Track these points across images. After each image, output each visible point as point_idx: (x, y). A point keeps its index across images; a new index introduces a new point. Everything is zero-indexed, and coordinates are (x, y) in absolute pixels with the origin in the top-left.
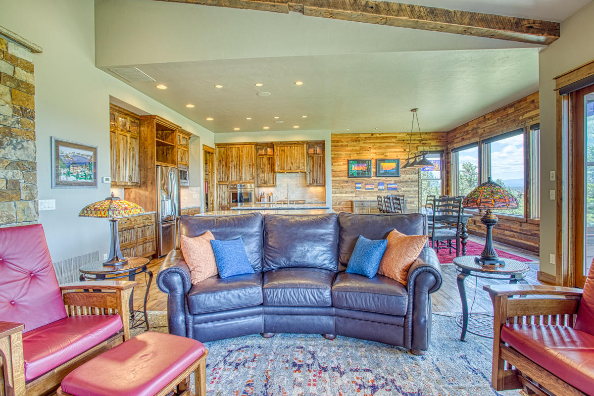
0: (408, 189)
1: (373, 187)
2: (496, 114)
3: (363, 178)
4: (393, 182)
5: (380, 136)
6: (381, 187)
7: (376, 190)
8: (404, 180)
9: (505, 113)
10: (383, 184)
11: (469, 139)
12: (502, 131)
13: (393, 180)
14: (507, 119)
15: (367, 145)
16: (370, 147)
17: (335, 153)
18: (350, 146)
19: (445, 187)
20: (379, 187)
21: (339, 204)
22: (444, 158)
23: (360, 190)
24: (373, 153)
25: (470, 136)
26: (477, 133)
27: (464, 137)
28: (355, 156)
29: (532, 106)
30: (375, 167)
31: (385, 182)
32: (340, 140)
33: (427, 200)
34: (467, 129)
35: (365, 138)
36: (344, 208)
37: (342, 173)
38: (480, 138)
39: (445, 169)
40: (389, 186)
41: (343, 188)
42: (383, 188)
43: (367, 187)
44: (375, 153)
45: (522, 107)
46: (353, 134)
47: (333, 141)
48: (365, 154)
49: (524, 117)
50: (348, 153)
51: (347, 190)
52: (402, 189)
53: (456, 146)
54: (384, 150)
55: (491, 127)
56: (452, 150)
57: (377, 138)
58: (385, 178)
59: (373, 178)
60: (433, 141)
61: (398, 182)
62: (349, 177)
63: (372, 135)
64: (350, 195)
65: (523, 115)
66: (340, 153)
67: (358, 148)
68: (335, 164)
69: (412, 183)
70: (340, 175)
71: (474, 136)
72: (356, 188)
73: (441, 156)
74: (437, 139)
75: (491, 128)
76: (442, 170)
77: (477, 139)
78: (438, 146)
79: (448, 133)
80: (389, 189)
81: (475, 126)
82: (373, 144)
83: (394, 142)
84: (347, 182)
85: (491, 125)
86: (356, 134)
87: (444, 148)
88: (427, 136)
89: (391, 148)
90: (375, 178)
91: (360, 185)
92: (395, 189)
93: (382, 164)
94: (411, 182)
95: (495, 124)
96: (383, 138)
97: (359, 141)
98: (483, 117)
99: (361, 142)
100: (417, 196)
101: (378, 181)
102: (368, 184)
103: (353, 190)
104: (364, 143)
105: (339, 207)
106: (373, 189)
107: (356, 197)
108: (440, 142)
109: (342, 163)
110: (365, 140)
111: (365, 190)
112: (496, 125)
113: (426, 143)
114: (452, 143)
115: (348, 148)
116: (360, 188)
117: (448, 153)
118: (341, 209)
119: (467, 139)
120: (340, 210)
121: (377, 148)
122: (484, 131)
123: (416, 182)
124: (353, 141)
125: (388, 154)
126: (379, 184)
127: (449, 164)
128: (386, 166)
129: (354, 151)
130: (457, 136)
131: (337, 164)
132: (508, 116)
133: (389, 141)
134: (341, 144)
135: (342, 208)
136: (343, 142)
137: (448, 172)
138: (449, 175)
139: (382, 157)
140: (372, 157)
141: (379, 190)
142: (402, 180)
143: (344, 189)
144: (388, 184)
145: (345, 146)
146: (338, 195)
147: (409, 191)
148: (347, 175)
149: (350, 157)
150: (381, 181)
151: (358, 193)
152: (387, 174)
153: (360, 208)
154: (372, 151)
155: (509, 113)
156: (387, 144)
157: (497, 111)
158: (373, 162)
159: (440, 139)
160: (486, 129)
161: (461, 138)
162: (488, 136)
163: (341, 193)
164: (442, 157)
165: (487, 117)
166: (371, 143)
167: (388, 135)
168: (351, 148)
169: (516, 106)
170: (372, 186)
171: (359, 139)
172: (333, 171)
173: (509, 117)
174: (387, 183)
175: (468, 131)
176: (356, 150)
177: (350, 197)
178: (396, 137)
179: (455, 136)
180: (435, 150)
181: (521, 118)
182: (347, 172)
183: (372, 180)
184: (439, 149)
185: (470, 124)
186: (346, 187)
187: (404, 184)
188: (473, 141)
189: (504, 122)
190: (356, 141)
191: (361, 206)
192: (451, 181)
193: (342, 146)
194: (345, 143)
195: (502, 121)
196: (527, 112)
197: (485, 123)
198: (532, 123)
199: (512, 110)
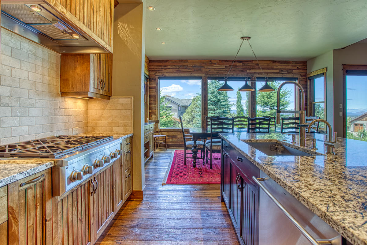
2: (224, 62)
9: (234, 64)
12: (232, 75)
25: (190, 71)
26: (200, 70)
29: (257, 67)
34: (185, 64)
38: (205, 75)
45: (249, 65)
49: (250, 71)
53: (166, 75)
65: (250, 70)
71: (196, 71)
75: (219, 71)
81: (198, 64)
95: (222, 69)
98: (209, 61)
112: (224, 69)
114: (158, 71)
119: (185, 72)
122: (210, 71)
155: (237, 65)
157: (226, 61)
160: (212, 70)
161: (174, 70)
162: (217, 75)
165: (213, 62)
169: (244, 63)
173: (237, 68)
175: (187, 66)
179: (165, 66)
181: (248, 71)
185: (188, 61)
188: (195, 75)
196: (253, 69)
197: (212, 65)
198: (258, 76)
199: (241, 64)
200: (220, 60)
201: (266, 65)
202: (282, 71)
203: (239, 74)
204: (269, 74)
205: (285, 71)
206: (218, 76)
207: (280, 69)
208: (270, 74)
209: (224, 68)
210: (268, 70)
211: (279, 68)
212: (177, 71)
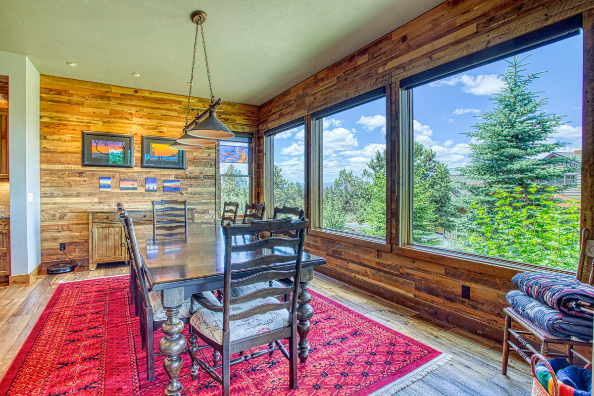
0: (199, 189)
1: (136, 186)
2: (336, 69)
3: (115, 169)
4: (172, 178)
5: (151, 96)
6: (152, 186)
7: (141, 190)
8: (192, 175)
9: (352, 65)
10: (154, 180)
11: (292, 113)
12: (347, 95)
13: (172, 174)
14: (354, 75)
15: (126, 109)
16: (131, 114)
17: (54, 114)
18: (90, 106)
19: (255, 187)
20: (147, 186)
21: (61, 218)
22: (254, 144)
23: (110, 190)
24: (138, 124)
25: (292, 109)
26: (303, 103)
27: (283, 111)
28: (97, 127)
29: (403, 46)
30: (140, 149)
31: (159, 177)
32: (65, 92)
33: (225, 211)
34: (287, 98)
35: (122, 95)
36: (73, 224)
37: (69, 158)
38: (309, 111)
39: (255, 162)
40: (166, 184)
41: (70, 186)
42: (155, 188)
43: (123, 185)
44: (141, 125)
45: (383, 51)
46: (96, 84)
47: (43, 90)
48: (121, 125)
49: (387, 67)
50: (85, 119)
51: (80, 190)
52: (189, 189)
53: (271, 126)
54: (159, 121)
55: (327, 91)
56: (265, 133)
57: (145, 99)
58: (158, 170)
59: (135, 169)
60: (239, 117)
61: (182, 178)
62: (84, 165)
63: (136, 92)
64: (88, 200)
65: (386, 64)
66: (65, 116)
67: (106, 112)
68: (53, 137)
69: (205, 180)
70: (63, 159)
71: (299, 107)
72: (100, 187)
73: (250, 142)
74: (244, 114)
75: (327, 93)
76: (250, 163)
77: (303, 113)
78: (246, 125)
79: (260, 108)
80: (165, 189)
81: (301, 92)
82: (138, 109)
83: (176, 111)
84: (81, 174)
85: (326, 89)
86: (103, 85)
87: (254, 130)
88: (229, 108)
89: (171, 120)
90: (140, 169)
91: (108, 182)
92: (177, 189)
93: (153, 145)
94: (205, 178)
95: (333, 86)
96: (157, 100)
97: (109, 99)
98: (314, 77)
99: (113, 103)
100: (214, 201)
101: (145, 176)
102: (125, 180)
103: (92, 190)
104: (118, 104)
105: (61, 223)
106: (136, 189)
107: (100, 203)
108: (250, 120)
109: (68, 137)
110: (121, 99)
111: (119, 191)
112: (335, 87)
113: (228, 119)
114: (265, 122)
115: (81, 109)
116: (109, 186)
117: (260, 138)
118: (65, 227)
119: (287, 114)
120: (63, 230)
121: (144, 116)
122: (315, 99)
123: (212, 178)
124: (95, 97)
125: (165, 130)
126: (147, 180)
127: (261, 154)
128: (160, 149)
129: (97, 116)
130: (273, 111)
131: (57, 137)
132: (356, 70)
133: (168, 106)
134: (66, 98)
135: (68, 225)
136: (72, 95)
137: (259, 166)
138: (261, 170)
139: (153, 133)
140: (135, 132)
141: (146, 191)
142: (189, 175)
143: (74, 188)
144: (163, 181)
145: (77, 104)
146: (58, 200)
147: (200, 193)
148: (80, 160)
149: (89, 126)
150: (151, 175)
151: (105, 196)
152: (161, 164)
153: (104, 225)
154: (135, 120)
155: (358, 64)
156: (164, 112)
157: (338, 64)
158: (137, 140)
159: (249, 116)
160: (318, 96)
161: (278, 113)
162: (322, 105)
163: (66, 196)
164: (252, 143)
165: (320, 77)
166: (133, 106)
167: (167, 97)
168: (91, 110)
169: (371, 50)
170: (133, 183)
171: (108, 95)
172: (44, 150)
173: (358, 71)
174: (163, 178)
175: (290, 101)
176: (102, 116)
177: (88, 203)
178: (180, 102)
179: (270, 111)
180: (241, 130)
181: (380, 70)
182: (80, 155)
183: (134, 172)
184: (247, 130)
185: (292, 90)
186: (78, 184)
187: (193, 182)
188: (297, 115)
189: (349, 80)
190: (102, 98)
191: (105, 221)
192: (263, 178)
193: (69, 102)
194: (75, 99)
195: (346, 79)
196: (393, 58)
197: (317, 86)
198: (404, 75)
199: (364, 58)
200: (328, 68)
201: (430, 26)
202: (490, 20)
203: (359, 89)
204: (434, 57)
205: (505, 16)
206: (324, 107)
207: (484, 15)
208: (440, 54)
209: (335, 84)
210: (435, 43)
211: (479, 13)
212: (280, 115)
